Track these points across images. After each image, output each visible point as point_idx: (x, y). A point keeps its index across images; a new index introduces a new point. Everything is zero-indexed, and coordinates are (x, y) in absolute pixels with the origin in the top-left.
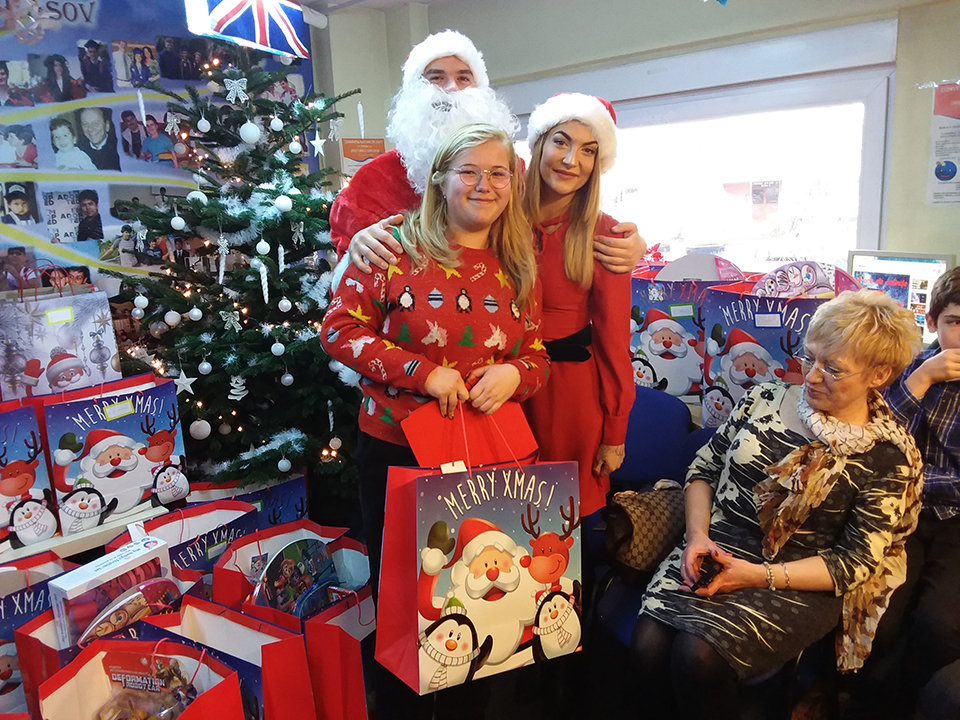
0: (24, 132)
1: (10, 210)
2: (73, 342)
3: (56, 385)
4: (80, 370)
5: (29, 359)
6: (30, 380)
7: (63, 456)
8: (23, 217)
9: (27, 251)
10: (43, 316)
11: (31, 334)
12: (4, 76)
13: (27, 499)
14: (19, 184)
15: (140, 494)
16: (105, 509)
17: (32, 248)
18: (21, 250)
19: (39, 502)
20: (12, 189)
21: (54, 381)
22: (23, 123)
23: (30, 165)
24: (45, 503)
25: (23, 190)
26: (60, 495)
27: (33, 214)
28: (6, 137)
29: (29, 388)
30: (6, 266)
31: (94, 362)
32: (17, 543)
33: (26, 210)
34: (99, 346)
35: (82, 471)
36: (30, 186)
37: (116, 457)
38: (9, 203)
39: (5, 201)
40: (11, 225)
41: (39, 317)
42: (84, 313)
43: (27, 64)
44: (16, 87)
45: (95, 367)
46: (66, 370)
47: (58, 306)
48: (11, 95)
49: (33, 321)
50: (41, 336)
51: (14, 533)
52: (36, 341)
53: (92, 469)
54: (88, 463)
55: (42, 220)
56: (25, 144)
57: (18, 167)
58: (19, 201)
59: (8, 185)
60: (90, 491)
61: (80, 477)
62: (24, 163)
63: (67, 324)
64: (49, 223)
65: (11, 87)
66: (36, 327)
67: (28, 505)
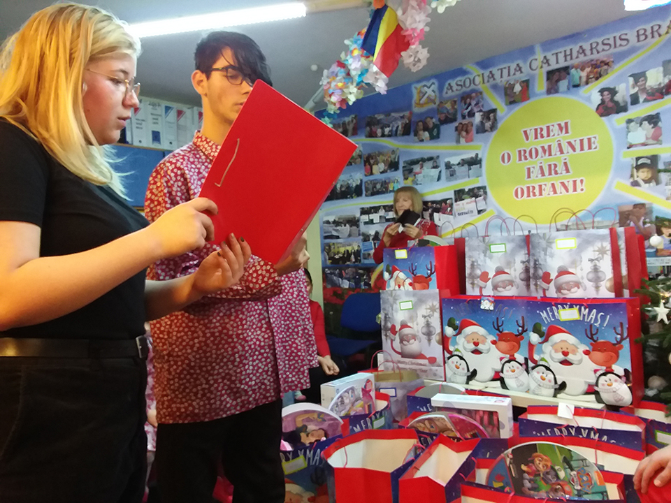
0: (653, 120)
1: (638, 177)
2: (574, 263)
3: (560, 292)
4: (578, 285)
5: (544, 271)
6: (544, 285)
7: (534, 338)
8: (646, 181)
9: (647, 206)
10: (553, 242)
11: (545, 254)
12: (644, 82)
13: (512, 359)
14: (646, 157)
15: (585, 388)
16: (557, 386)
17: (651, 204)
18: (643, 205)
19: (521, 365)
20: (640, 162)
21: (559, 289)
22: (654, 113)
23: (655, 142)
24: (524, 366)
25: (649, 162)
26: (531, 364)
27: (654, 179)
28: (641, 124)
29: (544, 291)
30: (630, 217)
31: (590, 281)
32: (504, 386)
33: (650, 176)
34: (596, 270)
35: (543, 353)
36: (654, 159)
37: (566, 350)
38: (637, 171)
39: (635, 170)
40: (637, 188)
41: (550, 243)
42: (585, 243)
43: (661, 69)
44: (652, 88)
45: (590, 285)
46: (568, 283)
47: (565, 236)
48: (648, 94)
49: (547, 245)
50: (552, 256)
51: (503, 378)
52: (549, 259)
53: (549, 353)
54: (547, 347)
55: (661, 183)
56: (653, 128)
57: (647, 145)
58: (645, 170)
59: (638, 159)
60: (548, 369)
61: (542, 356)
62: (651, 141)
63: (571, 250)
64: (666, 185)
65: (648, 88)
66: (549, 250)
67: (513, 363)
